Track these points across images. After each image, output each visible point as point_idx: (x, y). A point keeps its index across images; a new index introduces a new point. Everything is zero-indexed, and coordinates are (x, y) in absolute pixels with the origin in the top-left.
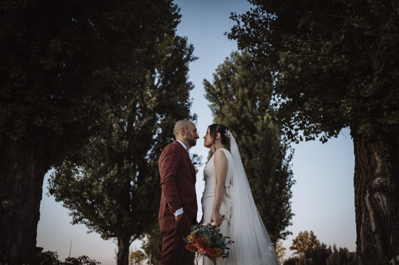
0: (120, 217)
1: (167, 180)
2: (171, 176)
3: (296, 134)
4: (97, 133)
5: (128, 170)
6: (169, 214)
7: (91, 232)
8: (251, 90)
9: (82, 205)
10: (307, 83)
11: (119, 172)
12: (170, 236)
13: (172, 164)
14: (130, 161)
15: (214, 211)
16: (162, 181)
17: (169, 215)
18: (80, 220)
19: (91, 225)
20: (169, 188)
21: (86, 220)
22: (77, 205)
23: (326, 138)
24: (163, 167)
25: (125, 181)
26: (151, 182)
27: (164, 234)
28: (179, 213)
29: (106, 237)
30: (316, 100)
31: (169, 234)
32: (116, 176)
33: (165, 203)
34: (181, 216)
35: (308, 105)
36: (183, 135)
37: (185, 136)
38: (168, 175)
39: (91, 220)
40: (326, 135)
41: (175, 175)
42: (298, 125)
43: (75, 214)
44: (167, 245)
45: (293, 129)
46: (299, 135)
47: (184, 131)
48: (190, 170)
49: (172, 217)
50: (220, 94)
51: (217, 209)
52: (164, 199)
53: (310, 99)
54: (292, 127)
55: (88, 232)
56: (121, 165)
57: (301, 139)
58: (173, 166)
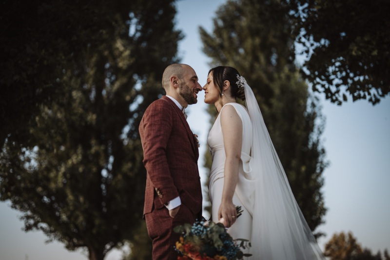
0: (89, 220)
1: (153, 156)
2: (160, 149)
3: (338, 92)
4: (49, 99)
5: (97, 155)
6: (159, 207)
7: (51, 241)
8: (264, 40)
9: (36, 204)
10: (353, 13)
11: (85, 156)
12: (162, 241)
13: (159, 130)
14: (100, 142)
15: (224, 200)
16: (145, 158)
17: (158, 209)
18: (36, 225)
19: (51, 232)
20: (157, 167)
21: (44, 225)
22: (30, 205)
23: (378, 97)
24: (145, 135)
25: (94, 169)
26: (131, 170)
27: (153, 238)
28: (174, 204)
29: (71, 247)
30: (366, 39)
31: (161, 238)
32: (81, 163)
33: (152, 191)
34: (178, 210)
35: (355, 48)
36: (175, 88)
37: (178, 90)
38: (155, 147)
39: (50, 225)
40: (378, 92)
41: (165, 147)
42: (341, 79)
43: (28, 217)
44: (158, 254)
45: (332, 84)
46: (341, 93)
47: (175, 82)
48: (188, 140)
49: (165, 211)
50: (221, 46)
51: (229, 197)
52: (150, 186)
53: (358, 38)
54: (330, 82)
55: (47, 242)
56: (87, 147)
57: (345, 98)
58: (162, 133)
